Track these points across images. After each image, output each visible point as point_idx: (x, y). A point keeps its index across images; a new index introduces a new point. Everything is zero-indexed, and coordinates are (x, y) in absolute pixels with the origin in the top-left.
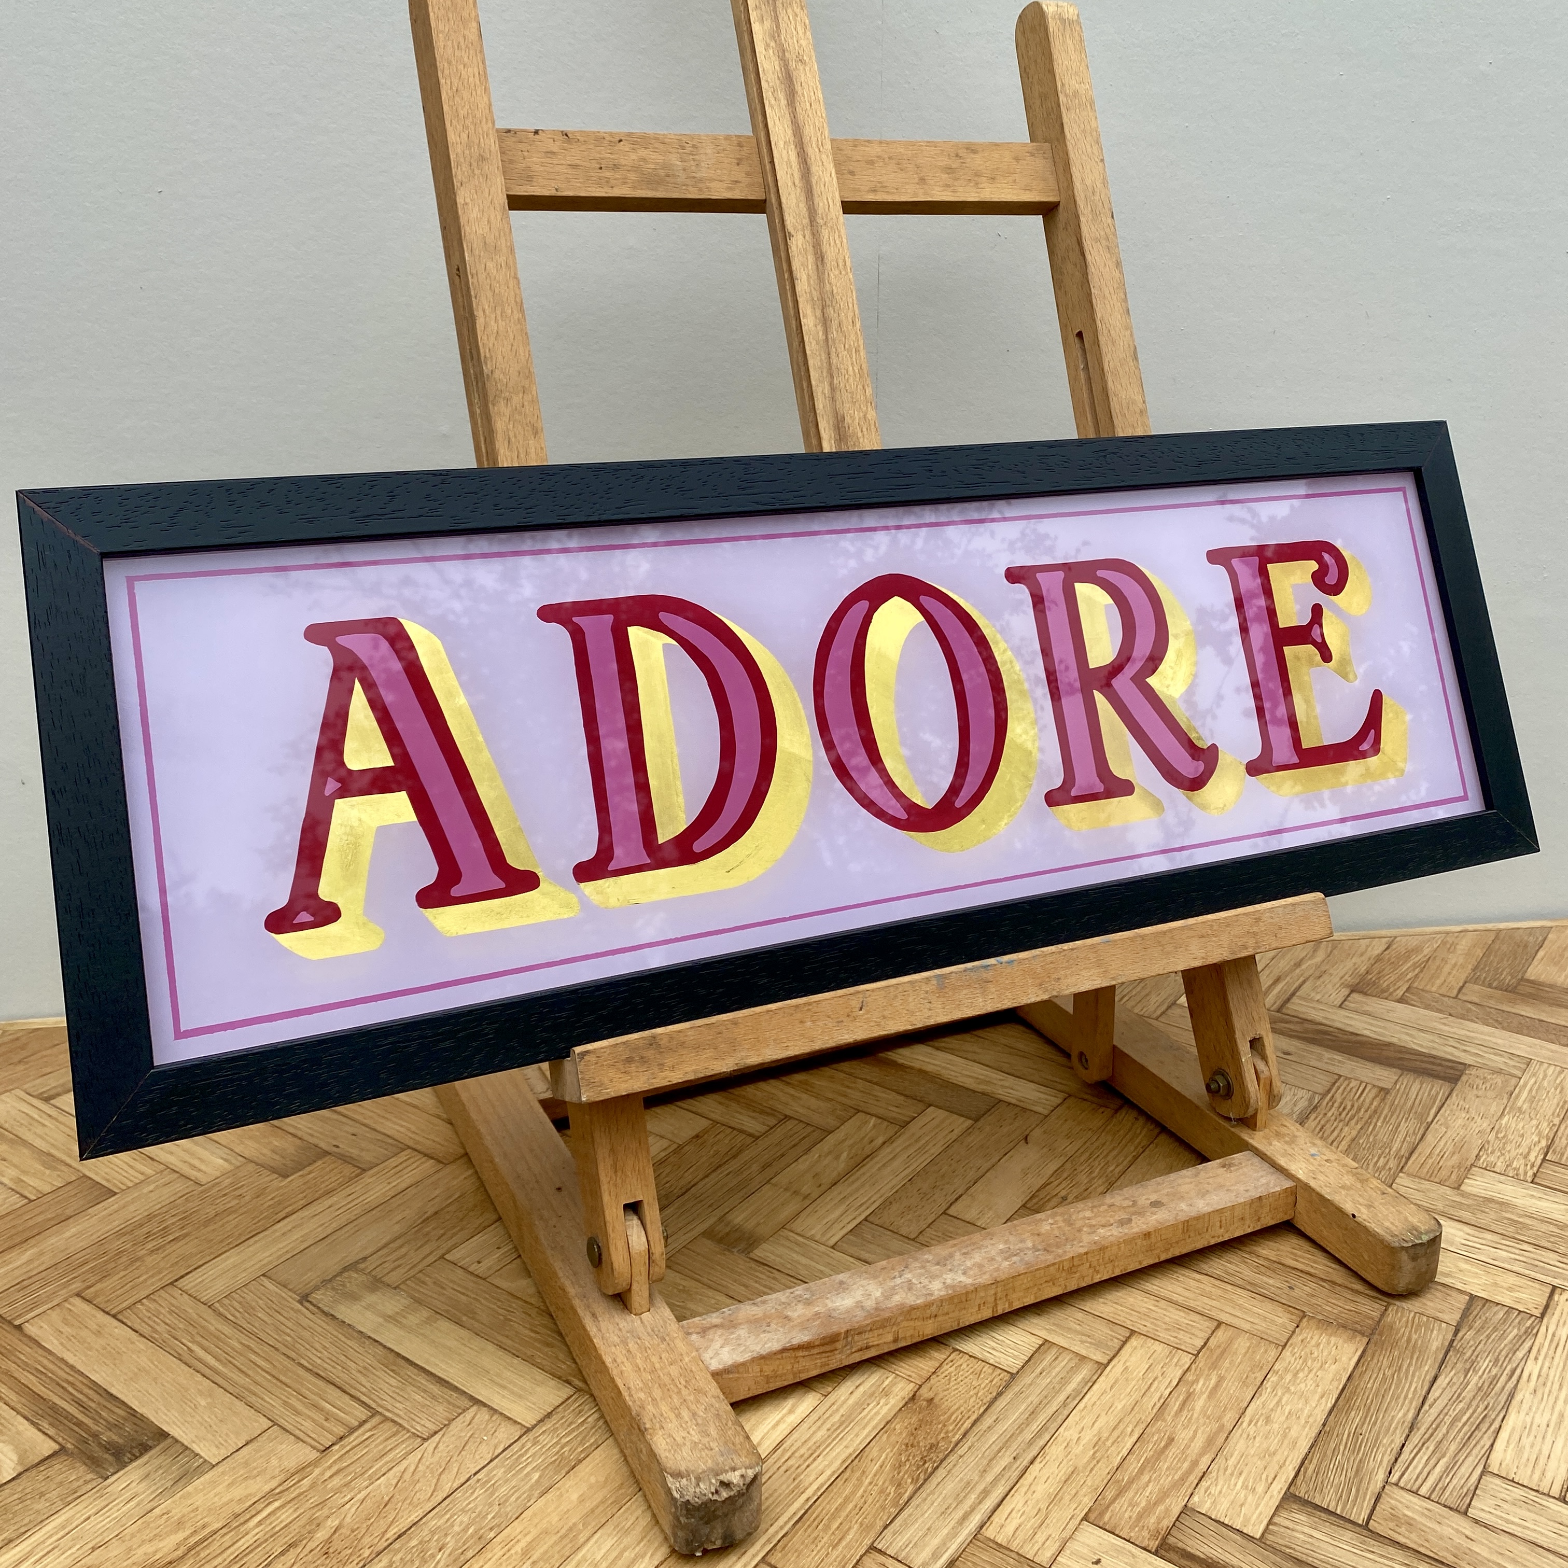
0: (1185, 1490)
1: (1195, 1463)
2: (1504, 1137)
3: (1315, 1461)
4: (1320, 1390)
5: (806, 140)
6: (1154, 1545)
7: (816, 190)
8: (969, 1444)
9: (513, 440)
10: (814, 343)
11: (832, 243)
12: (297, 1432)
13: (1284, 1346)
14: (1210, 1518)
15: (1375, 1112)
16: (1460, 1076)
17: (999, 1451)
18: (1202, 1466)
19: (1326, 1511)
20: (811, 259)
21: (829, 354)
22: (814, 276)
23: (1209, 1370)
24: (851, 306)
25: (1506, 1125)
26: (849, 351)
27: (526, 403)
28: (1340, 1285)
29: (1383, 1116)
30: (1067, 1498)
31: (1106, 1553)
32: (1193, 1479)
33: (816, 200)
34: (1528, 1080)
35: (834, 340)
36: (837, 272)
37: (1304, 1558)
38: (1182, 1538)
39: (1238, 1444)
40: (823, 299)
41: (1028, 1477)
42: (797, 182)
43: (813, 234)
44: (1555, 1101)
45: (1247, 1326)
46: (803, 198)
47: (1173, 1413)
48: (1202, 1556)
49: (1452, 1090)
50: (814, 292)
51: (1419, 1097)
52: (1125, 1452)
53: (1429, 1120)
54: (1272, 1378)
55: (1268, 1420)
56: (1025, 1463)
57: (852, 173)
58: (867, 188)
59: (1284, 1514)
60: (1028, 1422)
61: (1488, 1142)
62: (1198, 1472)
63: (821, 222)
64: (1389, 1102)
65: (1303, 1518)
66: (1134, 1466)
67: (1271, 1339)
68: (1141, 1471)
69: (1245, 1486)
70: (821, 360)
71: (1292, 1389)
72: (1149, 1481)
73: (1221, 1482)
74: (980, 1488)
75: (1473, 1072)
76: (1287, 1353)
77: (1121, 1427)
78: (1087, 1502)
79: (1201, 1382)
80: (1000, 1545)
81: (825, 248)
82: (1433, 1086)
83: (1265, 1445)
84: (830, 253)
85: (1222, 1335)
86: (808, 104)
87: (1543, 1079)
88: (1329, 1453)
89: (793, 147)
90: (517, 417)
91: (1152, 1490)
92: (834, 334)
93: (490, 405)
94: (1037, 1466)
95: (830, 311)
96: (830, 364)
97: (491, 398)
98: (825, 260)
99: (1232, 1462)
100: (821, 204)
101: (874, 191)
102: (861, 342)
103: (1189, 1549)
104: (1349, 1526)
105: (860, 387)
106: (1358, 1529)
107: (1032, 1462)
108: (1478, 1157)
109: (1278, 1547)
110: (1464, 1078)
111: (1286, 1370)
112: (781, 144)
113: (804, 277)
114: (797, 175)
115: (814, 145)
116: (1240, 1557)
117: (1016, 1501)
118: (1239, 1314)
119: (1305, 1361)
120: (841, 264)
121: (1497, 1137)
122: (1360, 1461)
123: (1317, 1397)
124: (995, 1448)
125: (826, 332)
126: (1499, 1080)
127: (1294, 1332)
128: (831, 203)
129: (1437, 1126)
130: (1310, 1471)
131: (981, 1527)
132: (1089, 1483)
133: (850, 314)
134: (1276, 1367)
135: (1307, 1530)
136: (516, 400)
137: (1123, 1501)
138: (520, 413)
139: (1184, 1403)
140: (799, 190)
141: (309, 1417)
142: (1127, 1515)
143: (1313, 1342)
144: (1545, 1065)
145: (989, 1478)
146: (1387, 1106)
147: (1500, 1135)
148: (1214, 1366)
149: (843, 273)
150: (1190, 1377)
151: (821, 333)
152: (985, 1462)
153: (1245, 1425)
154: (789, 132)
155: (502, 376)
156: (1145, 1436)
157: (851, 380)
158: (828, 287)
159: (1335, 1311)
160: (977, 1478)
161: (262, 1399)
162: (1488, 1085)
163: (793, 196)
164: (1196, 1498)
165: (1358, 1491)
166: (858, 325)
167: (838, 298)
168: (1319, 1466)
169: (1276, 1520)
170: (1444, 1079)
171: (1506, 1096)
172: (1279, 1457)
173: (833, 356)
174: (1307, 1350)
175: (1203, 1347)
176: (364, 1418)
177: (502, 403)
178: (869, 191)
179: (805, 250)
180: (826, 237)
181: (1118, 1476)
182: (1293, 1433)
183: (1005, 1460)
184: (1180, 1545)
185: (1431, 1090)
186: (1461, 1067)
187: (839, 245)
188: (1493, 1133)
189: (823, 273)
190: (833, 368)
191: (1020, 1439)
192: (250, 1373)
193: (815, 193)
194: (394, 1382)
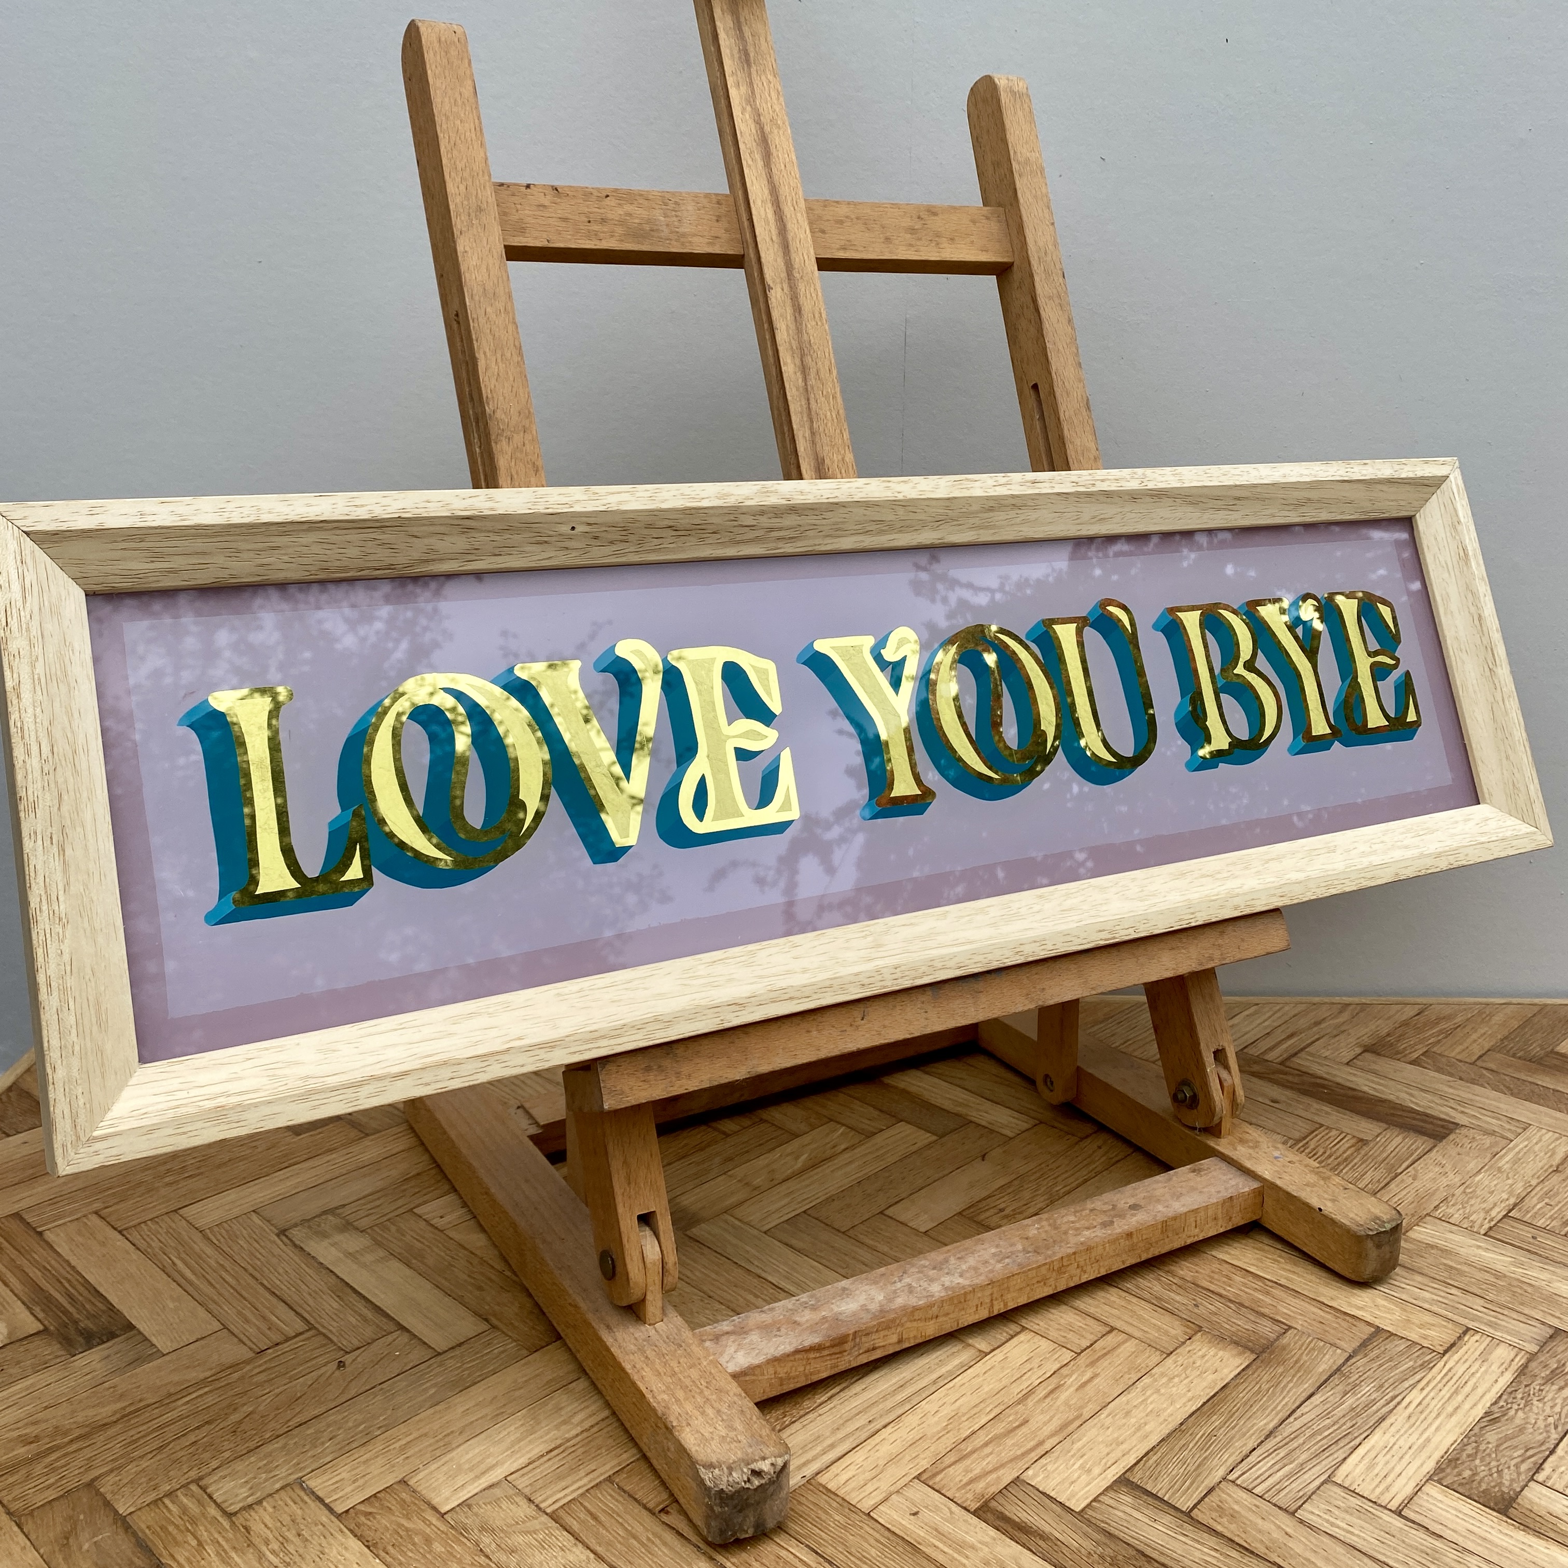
0: (1022, 1465)
1: (1041, 1443)
2: (1471, 1193)
3: (1159, 1454)
4: (1190, 1394)
5: (782, 198)
6: (974, 1506)
7: (793, 246)
8: (832, 1405)
9: (515, 477)
10: (794, 390)
11: (809, 296)
12: (241, 1336)
13: (1169, 1355)
14: (1038, 1490)
15: (1346, 1159)
16: (1449, 1135)
17: (858, 1414)
18: (1047, 1446)
19: (1155, 1496)
20: (789, 310)
21: (808, 400)
22: (792, 326)
23: (1087, 1366)
24: (827, 354)
25: (1478, 1182)
26: (827, 397)
27: (526, 442)
28: (1247, 1307)
29: (1353, 1164)
30: (908, 1458)
31: (926, 1507)
32: (1034, 1456)
33: (793, 255)
34: (1520, 1144)
35: (812, 388)
36: (814, 323)
37: (1117, 1533)
38: (1005, 1503)
39: (1091, 1432)
40: (801, 349)
41: (877, 1439)
42: (774, 238)
43: (791, 287)
44: (1541, 1164)
45: (1137, 1334)
46: (781, 254)
47: (1036, 1399)
48: (1017, 1520)
49: (1434, 1146)
50: (793, 342)
51: (1397, 1150)
52: (976, 1427)
53: (1399, 1171)
54: (1146, 1380)
55: (1128, 1413)
56: (878, 1427)
57: (823, 232)
58: (838, 246)
59: (1112, 1494)
60: (894, 1392)
61: (1453, 1195)
62: (1041, 1451)
63: (796, 275)
64: (1363, 1152)
65: (1128, 1499)
66: (982, 1438)
67: (1158, 1347)
68: (986, 1444)
69: (1082, 1467)
70: (801, 405)
71: (1163, 1391)
72: (991, 1453)
73: (1060, 1461)
74: (829, 1442)
75: (1464, 1131)
76: (1170, 1360)
77: (982, 1405)
78: (924, 1464)
79: (1074, 1377)
80: (829, 1491)
81: (802, 300)
82: (1415, 1142)
83: (1116, 1435)
84: (807, 306)
85: (1111, 1340)
86: (783, 166)
87: (1536, 1143)
88: (1177, 1448)
89: (770, 205)
90: (518, 455)
91: (992, 1461)
92: (812, 381)
93: (493, 444)
94: (889, 1429)
95: (808, 359)
96: (809, 409)
97: (493, 437)
98: (803, 312)
99: (1079, 1445)
100: (797, 259)
101: (844, 248)
102: (838, 390)
103: (1007, 1513)
104: (1172, 1511)
105: (838, 431)
106: (1179, 1515)
107: (885, 1427)
108: (1436, 1208)
109: (1094, 1521)
110: (1451, 1137)
111: (1163, 1375)
112: (759, 203)
113: (784, 327)
114: (774, 232)
115: (789, 204)
116: (1054, 1525)
117: (858, 1457)
118: (1135, 1323)
119: (1185, 1369)
120: (817, 315)
121: (1464, 1192)
122: (1205, 1458)
123: (1184, 1400)
124: (855, 1411)
125: (805, 380)
126: (1488, 1141)
127: (1184, 1343)
128: (806, 257)
129: (1405, 1177)
130: (1151, 1462)
131: (817, 1474)
132: (932, 1449)
133: (827, 363)
134: (1153, 1371)
135: (1128, 1510)
136: (517, 438)
137: (960, 1467)
138: (521, 451)
139: (1052, 1392)
140: (776, 246)
141: (256, 1325)
142: (958, 1479)
143: (1200, 1353)
144: (1544, 1131)
145: (840, 1435)
146: (1360, 1156)
147: (1468, 1191)
148: (1092, 1364)
149: (819, 323)
150: (1064, 1371)
151: (800, 380)
152: (841, 1422)
153: (1103, 1416)
154: (766, 192)
155: (503, 416)
156: (1001, 1416)
157: (829, 424)
158: (805, 337)
159: (1233, 1329)
160: (828, 1434)
161: (221, 1307)
162: (1474, 1145)
163: (771, 251)
164: (1030, 1472)
165: (1192, 1484)
166: (835, 372)
167: (815, 347)
168: (1162, 1458)
169: (1101, 1498)
170: (1431, 1136)
171: (1489, 1156)
172: (1125, 1447)
173: (812, 401)
174: (1191, 1360)
175: (1088, 1347)
176: (301, 1330)
177: (504, 443)
178: (838, 249)
179: (784, 302)
180: (803, 290)
181: (962, 1446)
182: (1148, 1428)
183: (862, 1420)
184: (1000, 1508)
185: (1412, 1144)
186: (1451, 1126)
187: (815, 298)
188: (1462, 1188)
189: (801, 324)
190: (813, 413)
191: (881, 1406)
192: (217, 1286)
193: (791, 248)
194: (335, 1305)
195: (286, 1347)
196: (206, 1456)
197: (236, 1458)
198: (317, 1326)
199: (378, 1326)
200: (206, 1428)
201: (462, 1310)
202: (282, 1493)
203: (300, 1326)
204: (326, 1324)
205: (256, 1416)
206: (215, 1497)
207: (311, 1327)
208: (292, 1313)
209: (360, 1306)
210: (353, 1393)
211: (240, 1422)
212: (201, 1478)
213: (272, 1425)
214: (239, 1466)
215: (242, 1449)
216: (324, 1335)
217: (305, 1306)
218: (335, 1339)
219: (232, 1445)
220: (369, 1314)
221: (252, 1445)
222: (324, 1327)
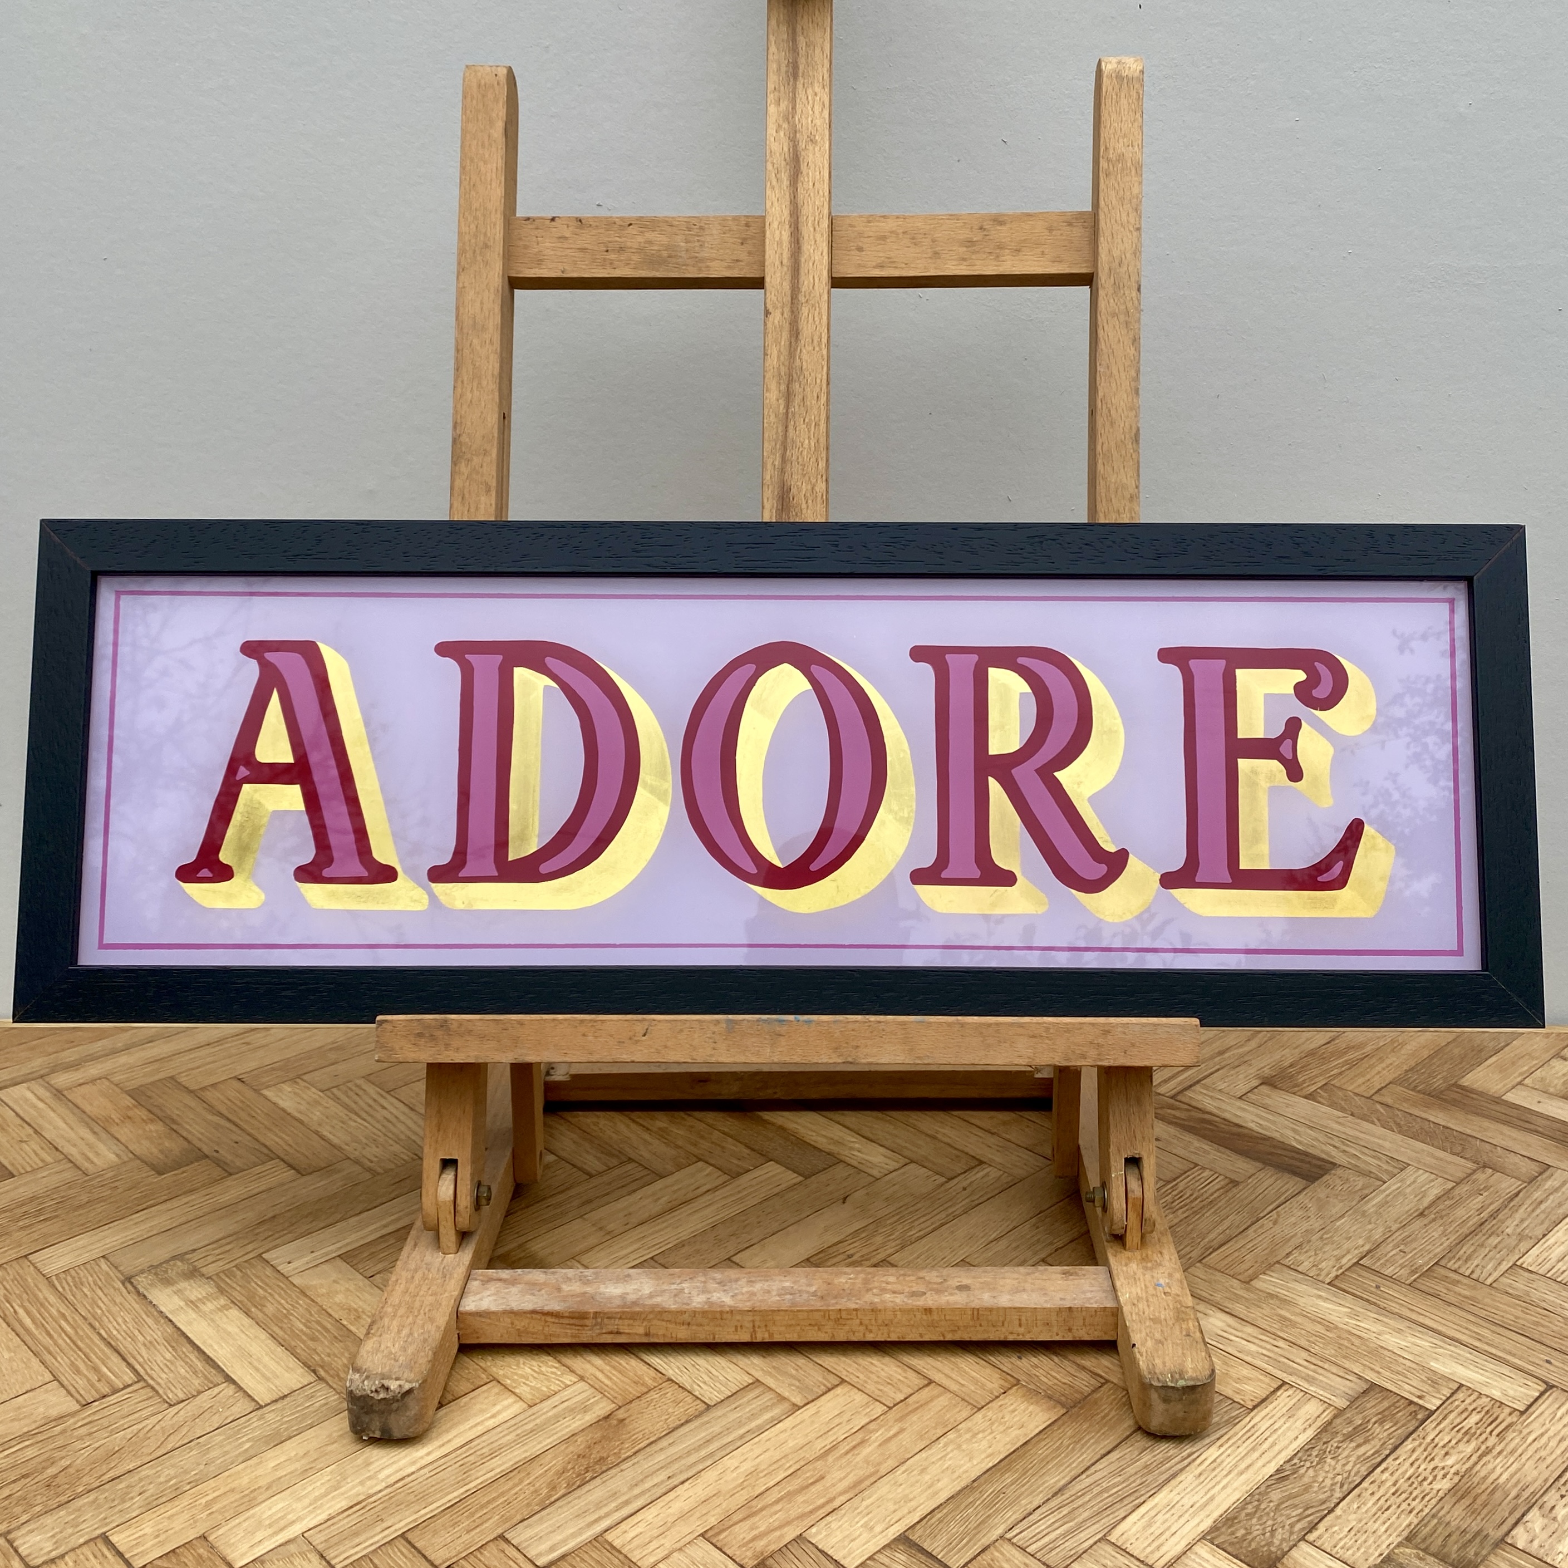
12: (71, 1388)
41: (673, 1495)
70: (777, 433)
74: (622, 1498)
80: (614, 1548)
131: (606, 1531)
141: (86, 1376)
161: (55, 1358)
176: (130, 1382)
192: (55, 1336)
194: (168, 1356)
195: (113, 1399)
196: (18, 1510)
197: (46, 1512)
198: (146, 1377)
199: (206, 1378)
200: (23, 1481)
201: (292, 1362)
202: (85, 1549)
203: (129, 1377)
204: (155, 1376)
205: (71, 1470)
206: (20, 1550)
207: (140, 1378)
208: (124, 1364)
209: (193, 1357)
210: (169, 1447)
211: (55, 1476)
212: (9, 1532)
213: (85, 1480)
214: (48, 1520)
215: (53, 1503)
216: (153, 1388)
217: (138, 1357)
218: (161, 1392)
219: (45, 1499)
220: (199, 1365)
221: (63, 1499)
222: (152, 1379)
